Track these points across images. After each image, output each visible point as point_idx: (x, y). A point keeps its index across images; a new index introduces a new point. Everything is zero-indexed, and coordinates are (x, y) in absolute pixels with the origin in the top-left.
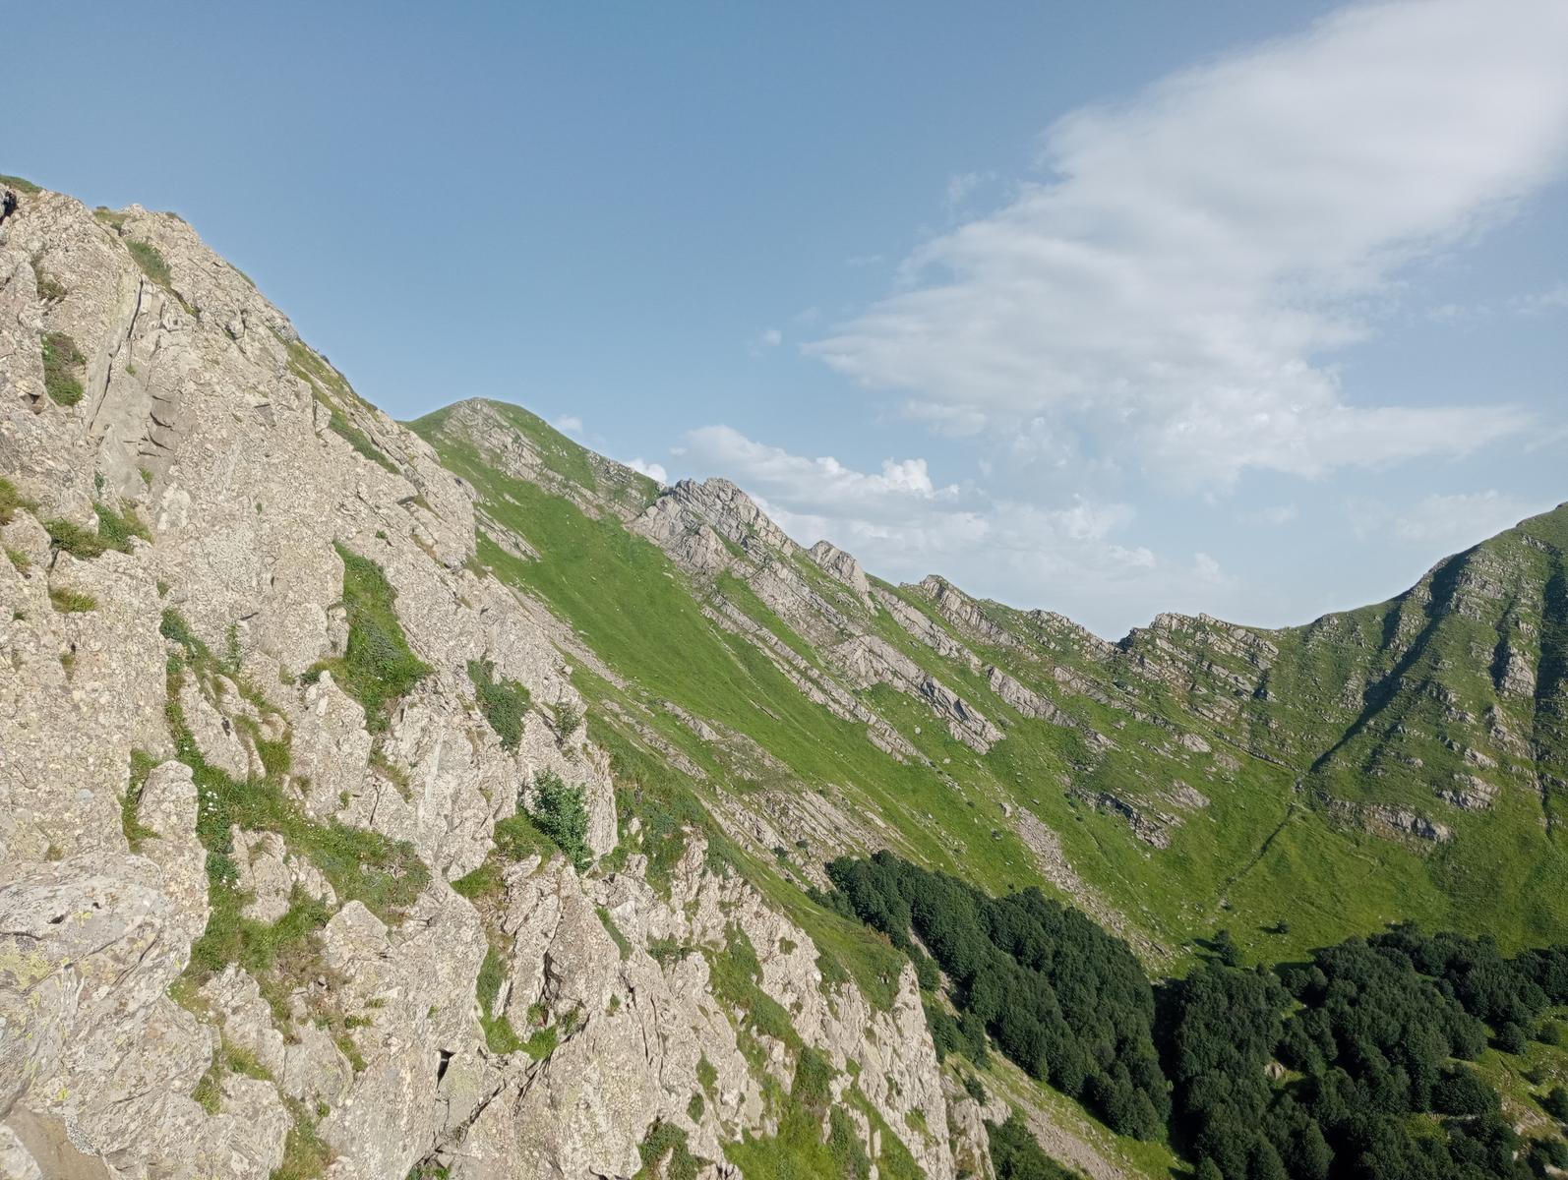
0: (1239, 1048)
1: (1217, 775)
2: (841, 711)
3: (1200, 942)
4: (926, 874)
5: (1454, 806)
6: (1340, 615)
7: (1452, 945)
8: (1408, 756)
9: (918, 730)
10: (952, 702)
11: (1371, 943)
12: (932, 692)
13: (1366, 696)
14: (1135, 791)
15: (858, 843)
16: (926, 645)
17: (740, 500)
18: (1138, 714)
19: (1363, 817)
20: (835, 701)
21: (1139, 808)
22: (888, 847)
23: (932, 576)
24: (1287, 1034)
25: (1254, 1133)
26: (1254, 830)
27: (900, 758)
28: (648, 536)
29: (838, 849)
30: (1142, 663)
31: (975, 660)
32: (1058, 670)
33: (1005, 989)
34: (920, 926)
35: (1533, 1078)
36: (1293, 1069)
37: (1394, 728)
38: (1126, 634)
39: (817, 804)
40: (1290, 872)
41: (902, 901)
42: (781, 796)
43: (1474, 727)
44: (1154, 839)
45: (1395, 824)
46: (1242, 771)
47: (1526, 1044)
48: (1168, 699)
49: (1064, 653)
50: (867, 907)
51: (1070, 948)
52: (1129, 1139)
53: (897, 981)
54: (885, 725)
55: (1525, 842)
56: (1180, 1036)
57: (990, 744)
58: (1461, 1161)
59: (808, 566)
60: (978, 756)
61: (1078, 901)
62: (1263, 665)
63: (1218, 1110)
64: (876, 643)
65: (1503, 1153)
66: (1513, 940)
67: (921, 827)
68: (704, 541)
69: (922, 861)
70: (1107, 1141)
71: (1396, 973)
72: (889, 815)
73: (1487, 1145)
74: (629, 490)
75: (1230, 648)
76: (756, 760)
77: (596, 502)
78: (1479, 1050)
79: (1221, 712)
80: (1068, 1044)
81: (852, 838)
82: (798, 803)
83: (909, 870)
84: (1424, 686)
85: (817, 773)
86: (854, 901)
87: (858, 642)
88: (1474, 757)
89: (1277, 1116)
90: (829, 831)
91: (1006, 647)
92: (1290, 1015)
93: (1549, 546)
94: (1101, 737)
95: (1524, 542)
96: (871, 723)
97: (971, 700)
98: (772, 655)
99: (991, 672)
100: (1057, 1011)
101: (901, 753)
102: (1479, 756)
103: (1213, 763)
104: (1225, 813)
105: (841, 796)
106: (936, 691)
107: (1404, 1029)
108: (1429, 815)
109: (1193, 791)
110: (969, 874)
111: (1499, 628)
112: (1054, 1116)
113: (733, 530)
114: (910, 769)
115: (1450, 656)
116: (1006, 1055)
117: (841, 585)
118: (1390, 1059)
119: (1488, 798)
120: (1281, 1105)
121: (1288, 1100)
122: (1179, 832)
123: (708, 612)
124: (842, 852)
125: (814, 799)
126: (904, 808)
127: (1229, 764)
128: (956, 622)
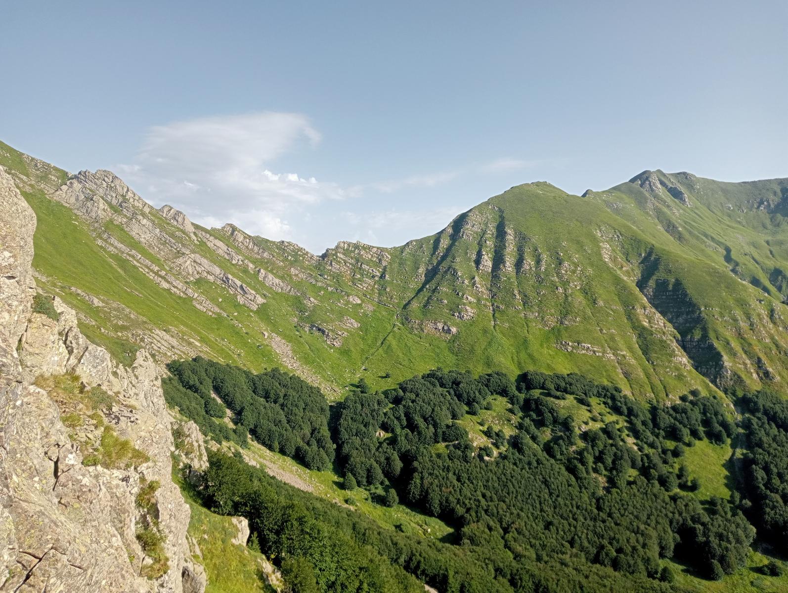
0: (365, 426)
1: (364, 313)
2: (178, 292)
3: (352, 385)
4: (221, 365)
5: (459, 319)
6: (416, 241)
7: (455, 375)
8: (441, 300)
9: (220, 300)
10: (239, 286)
11: (423, 377)
12: (228, 281)
13: (426, 275)
14: (327, 322)
15: (184, 353)
16: (225, 259)
17: (117, 182)
18: (329, 288)
19: (423, 326)
20: (174, 287)
21: (328, 330)
22: (202, 355)
23: (229, 224)
24: (385, 418)
25: (369, 460)
26: (378, 336)
27: (210, 314)
28: (62, 202)
29: (173, 357)
30: (331, 264)
31: (251, 266)
32: (292, 269)
33: (259, 413)
34: (217, 389)
35: (481, 424)
36: (388, 433)
37: (436, 288)
38: (324, 252)
39: (161, 336)
40: (393, 352)
41: (206, 378)
42: (140, 332)
43: (468, 286)
44: (335, 343)
45: (436, 328)
46: (375, 311)
47: (480, 411)
48: (342, 280)
49: (295, 261)
50: (188, 383)
51: (291, 392)
52: (315, 472)
53: (135, 355)
54: (203, 298)
55: (485, 331)
56: (340, 424)
57: (258, 305)
58: (452, 460)
59: (158, 218)
60: (252, 311)
61: (298, 373)
62: (384, 264)
63: (354, 453)
64: (198, 258)
65: (468, 454)
66: (479, 370)
67: (220, 345)
68: (96, 204)
69: (222, 361)
70: (305, 473)
71: (432, 388)
72: (203, 340)
73: (462, 452)
74: (50, 176)
75: (370, 257)
76: (126, 315)
77: (29, 183)
78: (462, 416)
79: (366, 285)
80: (289, 434)
81: (182, 352)
82: (150, 335)
83: (211, 364)
84: (449, 268)
85: (163, 322)
86: (181, 380)
87: (187, 257)
88: (467, 298)
89: (380, 452)
90: (168, 348)
91: (267, 259)
92: (388, 410)
93: (499, 209)
94: (312, 299)
95: (490, 207)
96: (195, 297)
97: (249, 285)
98: (138, 265)
99: (259, 271)
100: (284, 420)
101: (211, 311)
102: (469, 298)
103: (362, 308)
104: (367, 330)
105: (176, 332)
106: (230, 281)
107: (433, 410)
108: (449, 323)
109: (353, 321)
110: (244, 365)
111: (478, 244)
112: (280, 466)
113: (114, 199)
114: (216, 319)
115: (459, 256)
116: (259, 443)
117: (178, 228)
118: (427, 423)
119: (472, 315)
120: (381, 447)
121: (385, 445)
122: (346, 339)
123: (100, 242)
124: (176, 358)
125: (160, 333)
126: (212, 337)
127: (369, 308)
128: (241, 247)
